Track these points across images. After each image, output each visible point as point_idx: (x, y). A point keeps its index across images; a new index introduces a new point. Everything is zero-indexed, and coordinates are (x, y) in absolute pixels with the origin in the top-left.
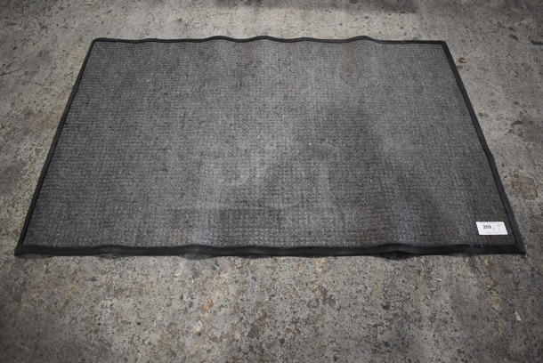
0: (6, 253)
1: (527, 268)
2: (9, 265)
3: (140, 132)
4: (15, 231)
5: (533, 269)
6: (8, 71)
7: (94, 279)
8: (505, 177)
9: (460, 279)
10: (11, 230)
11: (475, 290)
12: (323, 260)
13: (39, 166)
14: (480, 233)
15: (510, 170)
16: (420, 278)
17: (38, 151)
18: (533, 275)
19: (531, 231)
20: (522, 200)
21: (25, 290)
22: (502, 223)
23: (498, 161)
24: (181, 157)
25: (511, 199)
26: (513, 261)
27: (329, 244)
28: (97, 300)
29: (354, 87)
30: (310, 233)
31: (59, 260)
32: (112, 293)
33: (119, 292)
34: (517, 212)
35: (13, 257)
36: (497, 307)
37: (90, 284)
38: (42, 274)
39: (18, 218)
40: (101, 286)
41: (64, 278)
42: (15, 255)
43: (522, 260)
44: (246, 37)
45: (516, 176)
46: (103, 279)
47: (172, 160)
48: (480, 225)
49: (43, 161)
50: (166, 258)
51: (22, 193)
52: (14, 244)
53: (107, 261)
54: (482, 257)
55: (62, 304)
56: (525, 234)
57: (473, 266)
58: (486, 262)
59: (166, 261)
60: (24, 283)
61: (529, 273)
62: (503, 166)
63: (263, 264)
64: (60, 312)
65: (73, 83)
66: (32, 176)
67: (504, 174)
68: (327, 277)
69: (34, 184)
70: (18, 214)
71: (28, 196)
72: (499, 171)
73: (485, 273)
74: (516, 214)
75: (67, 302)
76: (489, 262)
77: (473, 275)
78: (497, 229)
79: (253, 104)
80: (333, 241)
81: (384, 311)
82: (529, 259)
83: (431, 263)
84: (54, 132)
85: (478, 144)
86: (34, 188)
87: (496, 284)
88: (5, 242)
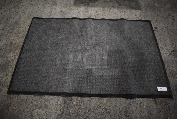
0: (4, 93)
1: (173, 103)
2: (5, 97)
3: (48, 52)
4: (7, 85)
5: (175, 104)
6: (5, 28)
7: (32, 103)
8: (168, 71)
9: (151, 106)
10: (6, 85)
11: (155, 110)
12: (106, 99)
13: (15, 63)
14: (158, 91)
15: (170, 68)
16: (138, 106)
17: (14, 57)
18: (175, 106)
19: (175, 90)
20: (173, 79)
21: (10, 105)
22: (166, 87)
23: (166, 65)
24: (61, 61)
25: (169, 78)
26: (169, 101)
27: (108, 93)
28: (33, 110)
29: (119, 37)
30: (102, 89)
31: (21, 96)
32: (38, 108)
33: (40, 107)
34: (171, 83)
35: (6, 94)
36: (162, 117)
37: (31, 105)
38: (16, 101)
39: (8, 81)
40: (34, 105)
41: (23, 102)
42: (7, 93)
43: (172, 100)
44: (84, 18)
45: (172, 70)
46: (35, 103)
47: (58, 62)
48: (158, 88)
49: (16, 61)
50: (55, 96)
51: (9, 72)
52: (7, 90)
53: (36, 97)
54: (158, 99)
55: (22, 111)
56: (173, 91)
57: (155, 102)
58: (160, 100)
59: (55, 97)
60: (10, 103)
61: (174, 105)
62: (167, 67)
63: (87, 99)
64: (21, 113)
65: (26, 33)
66: (13, 66)
67: (168, 70)
68: (107, 105)
69: (13, 69)
70: (8, 79)
71: (11, 73)
72: (166, 69)
73: (159, 104)
74: (171, 84)
75: (24, 110)
76: (161, 101)
77: (155, 105)
78: (164, 89)
79: (85, 43)
80: (110, 92)
81: (125, 117)
82: (174, 100)
83: (141, 101)
84: (20, 51)
85: (159, 59)
86: (13, 70)
87: (162, 108)
88: (4, 89)
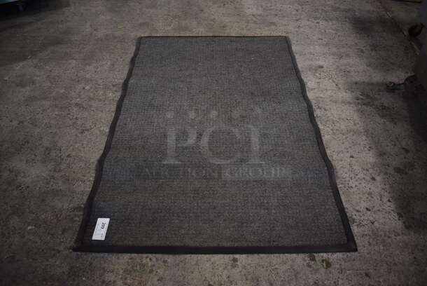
1: (61, 248)
2: (135, 37)
5: (59, 252)
8: (151, 259)
9: (70, 198)
11: (60, 205)
12: (108, 130)
15: (159, 268)
16: (79, 175)
18: (54, 250)
19: (91, 264)
20: (124, 267)
22: (103, 239)
23: (170, 258)
25: (126, 256)
26: (70, 239)
31: (134, 48)
32: (113, 63)
34: (113, 257)
37: (119, 57)
40: (117, 60)
42: (139, 37)
43: (69, 246)
45: (151, 272)
47: (187, 72)
48: (107, 221)
54: (81, 217)
56: (89, 257)
57: (77, 208)
58: (77, 219)
61: (56, 248)
62: (165, 262)
67: (154, 259)
72: (158, 255)
73: (69, 216)
74: (111, 255)
76: (76, 221)
77: (70, 206)
80: (117, 135)
81: (67, 154)
82: (67, 252)
83: (88, 183)
85: (191, 243)
87: (58, 220)
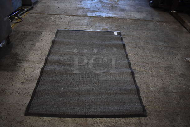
0: (147, 120)
2: (151, 117)
4: (139, 120)
7: (147, 93)
9: (127, 39)
10: (138, 121)
13: (109, 120)
14: (117, 35)
17: (101, 122)
21: (156, 110)
23: (99, 30)
26: (122, 34)
28: (152, 91)
31: (144, 103)
32: (149, 88)
33: (148, 87)
35: (148, 117)
37: (148, 94)
38: (150, 107)
39: (133, 121)
40: (148, 91)
41: (149, 100)
42: (147, 117)
46: (146, 91)
48: (115, 35)
49: (105, 119)
50: (136, 79)
51: (122, 122)
52: (143, 118)
53: (140, 91)
55: (156, 99)
56: (116, 31)
60: (155, 111)
64: (159, 99)
66: (114, 121)
68: (132, 54)
69: (117, 119)
70: (131, 121)
71: (123, 120)
73: (125, 36)
75: (155, 98)
80: (123, 52)
82: (121, 32)
85: (95, 32)
86: (119, 119)
88: (143, 122)
